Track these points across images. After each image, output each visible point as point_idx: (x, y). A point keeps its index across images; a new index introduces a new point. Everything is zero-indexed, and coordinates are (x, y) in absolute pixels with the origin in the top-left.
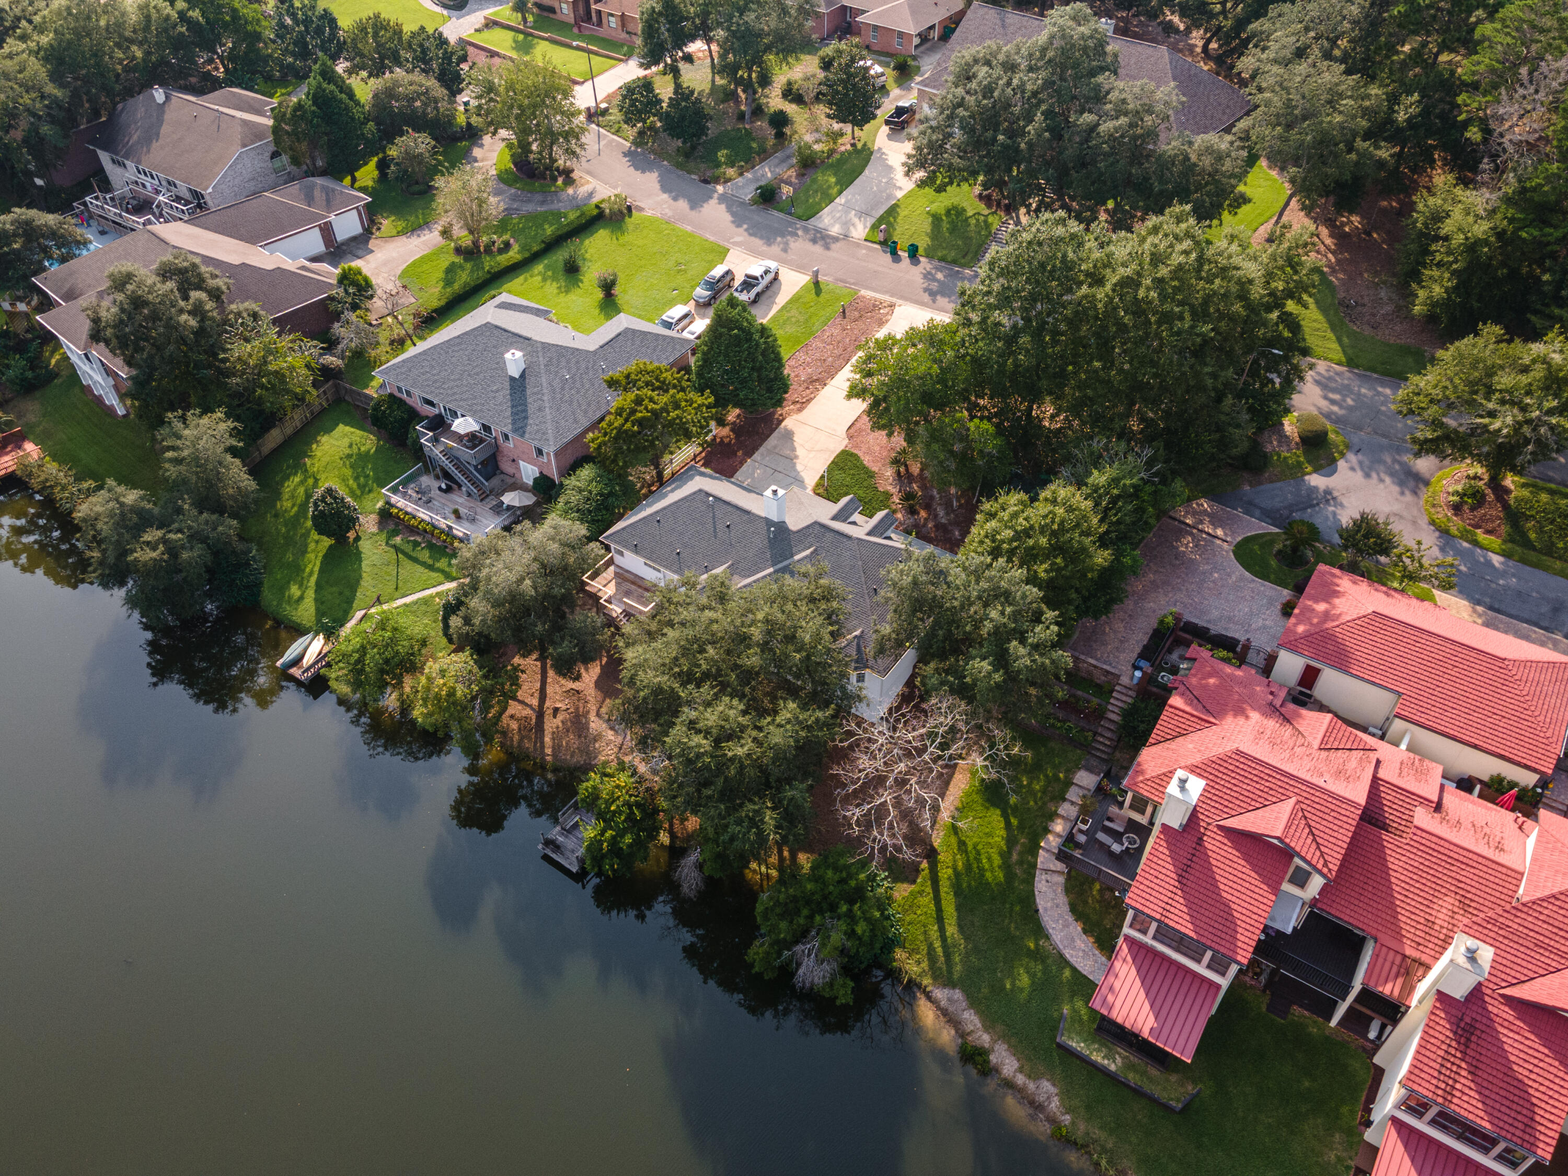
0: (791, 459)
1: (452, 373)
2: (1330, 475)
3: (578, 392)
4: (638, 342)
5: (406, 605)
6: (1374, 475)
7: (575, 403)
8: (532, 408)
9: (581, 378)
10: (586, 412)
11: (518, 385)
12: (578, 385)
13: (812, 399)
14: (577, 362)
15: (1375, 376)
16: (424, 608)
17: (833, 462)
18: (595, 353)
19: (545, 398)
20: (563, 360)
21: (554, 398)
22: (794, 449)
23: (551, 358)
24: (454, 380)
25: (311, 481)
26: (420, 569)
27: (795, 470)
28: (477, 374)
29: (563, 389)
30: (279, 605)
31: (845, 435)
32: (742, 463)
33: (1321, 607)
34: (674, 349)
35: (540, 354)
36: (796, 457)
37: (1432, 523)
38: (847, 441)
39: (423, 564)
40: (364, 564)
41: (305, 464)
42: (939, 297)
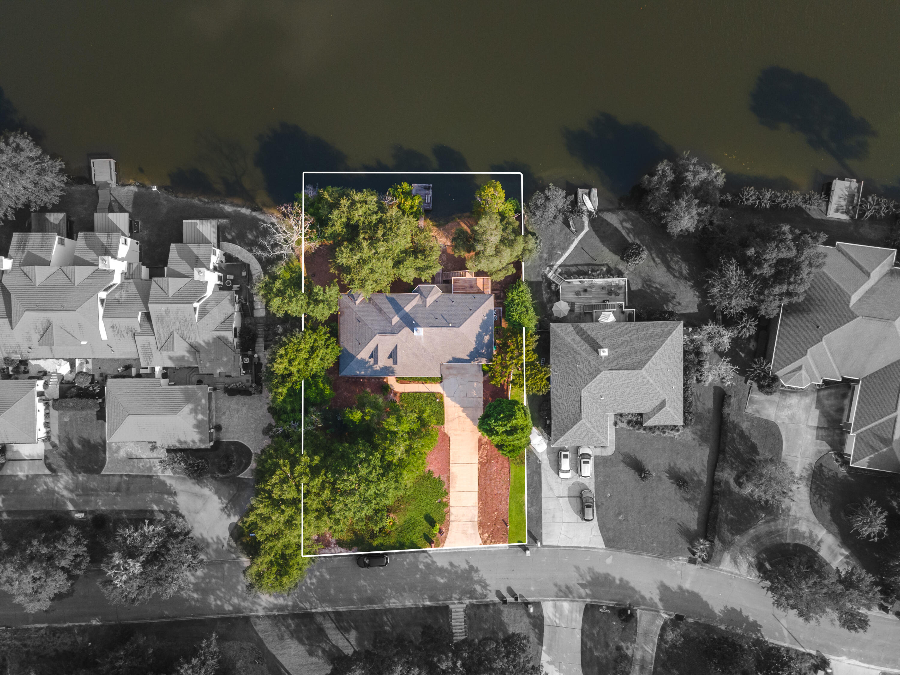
0: (465, 408)
1: (638, 338)
2: (231, 524)
3: (568, 362)
4: (571, 416)
5: (572, 243)
6: (215, 540)
7: (564, 356)
8: (578, 339)
9: (573, 371)
10: (557, 356)
11: (596, 347)
12: (571, 366)
13: (479, 450)
14: (581, 377)
15: (234, 615)
16: (562, 246)
17: (443, 414)
18: (580, 390)
19: (575, 345)
20: (587, 372)
21: (573, 349)
22: (468, 415)
23: (591, 368)
24: (633, 335)
25: (677, 274)
26: (581, 262)
27: (459, 403)
28: (623, 343)
29: (574, 357)
30: (626, 214)
31: (449, 434)
32: (485, 395)
33: (200, 417)
34: (557, 429)
35: (597, 365)
36: (463, 411)
37: (183, 517)
38: (446, 431)
39: (581, 265)
40: (608, 250)
41: (689, 281)
42: (467, 567)
